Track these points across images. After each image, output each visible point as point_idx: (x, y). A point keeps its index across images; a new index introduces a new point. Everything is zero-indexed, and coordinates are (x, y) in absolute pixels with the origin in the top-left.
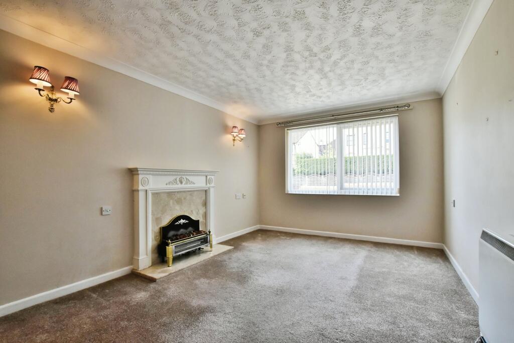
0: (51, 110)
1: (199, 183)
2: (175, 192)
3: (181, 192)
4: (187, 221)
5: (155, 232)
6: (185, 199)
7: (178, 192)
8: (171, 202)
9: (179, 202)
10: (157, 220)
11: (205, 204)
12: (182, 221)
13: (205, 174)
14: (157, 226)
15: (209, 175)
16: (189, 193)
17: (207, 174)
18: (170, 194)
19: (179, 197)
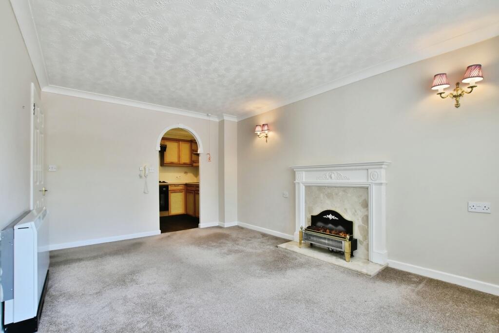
1: (357, 178)
2: (325, 186)
3: (331, 187)
5: (308, 218)
6: (337, 194)
7: (328, 187)
8: (322, 195)
9: (329, 196)
13: (365, 167)
14: (310, 214)
15: (370, 168)
16: (342, 189)
17: (367, 167)
18: (320, 188)
19: (329, 192)
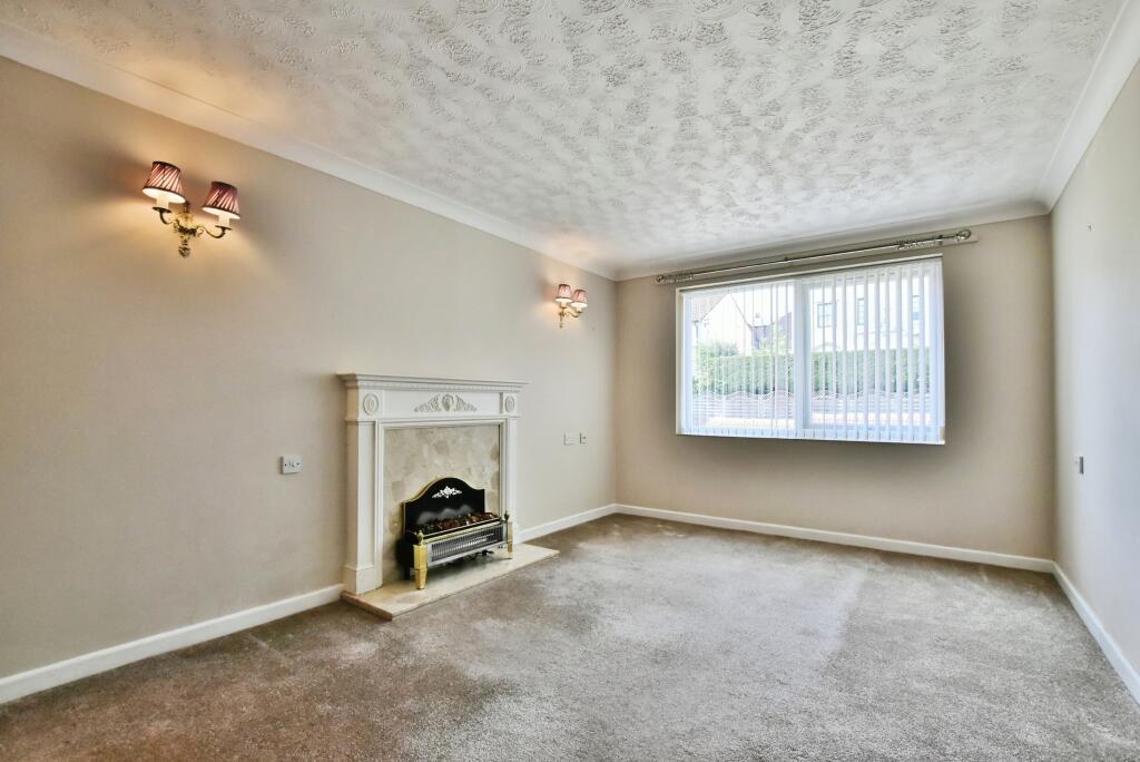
0: (184, 251)
1: (485, 407)
2: (433, 427)
4: (458, 492)
5: (390, 514)
6: (454, 442)
7: (439, 427)
8: (425, 448)
9: (441, 448)
10: (396, 487)
11: (498, 454)
12: (448, 491)
13: (497, 388)
14: (396, 500)
15: (507, 391)
16: (464, 430)
17: (501, 388)
18: (422, 431)
19: (441, 438)
